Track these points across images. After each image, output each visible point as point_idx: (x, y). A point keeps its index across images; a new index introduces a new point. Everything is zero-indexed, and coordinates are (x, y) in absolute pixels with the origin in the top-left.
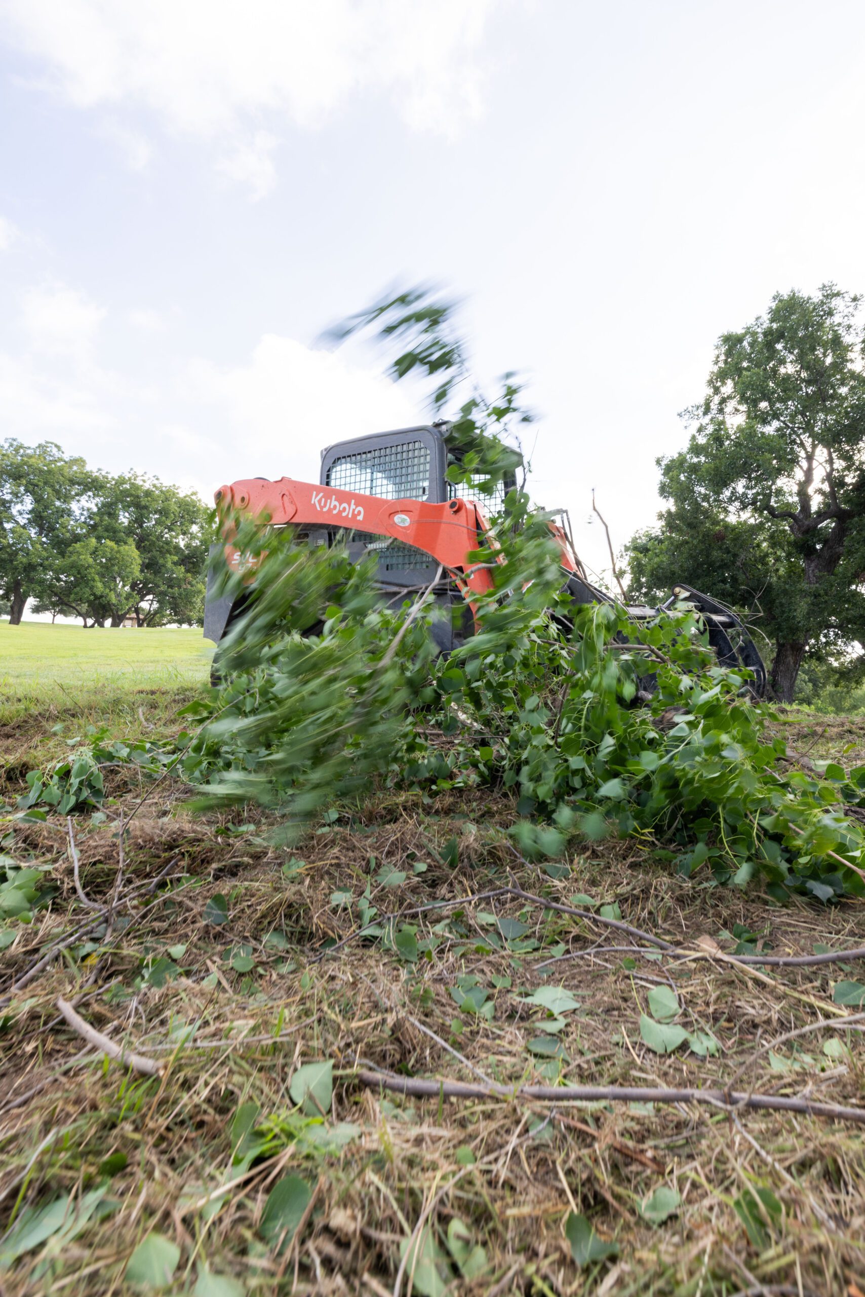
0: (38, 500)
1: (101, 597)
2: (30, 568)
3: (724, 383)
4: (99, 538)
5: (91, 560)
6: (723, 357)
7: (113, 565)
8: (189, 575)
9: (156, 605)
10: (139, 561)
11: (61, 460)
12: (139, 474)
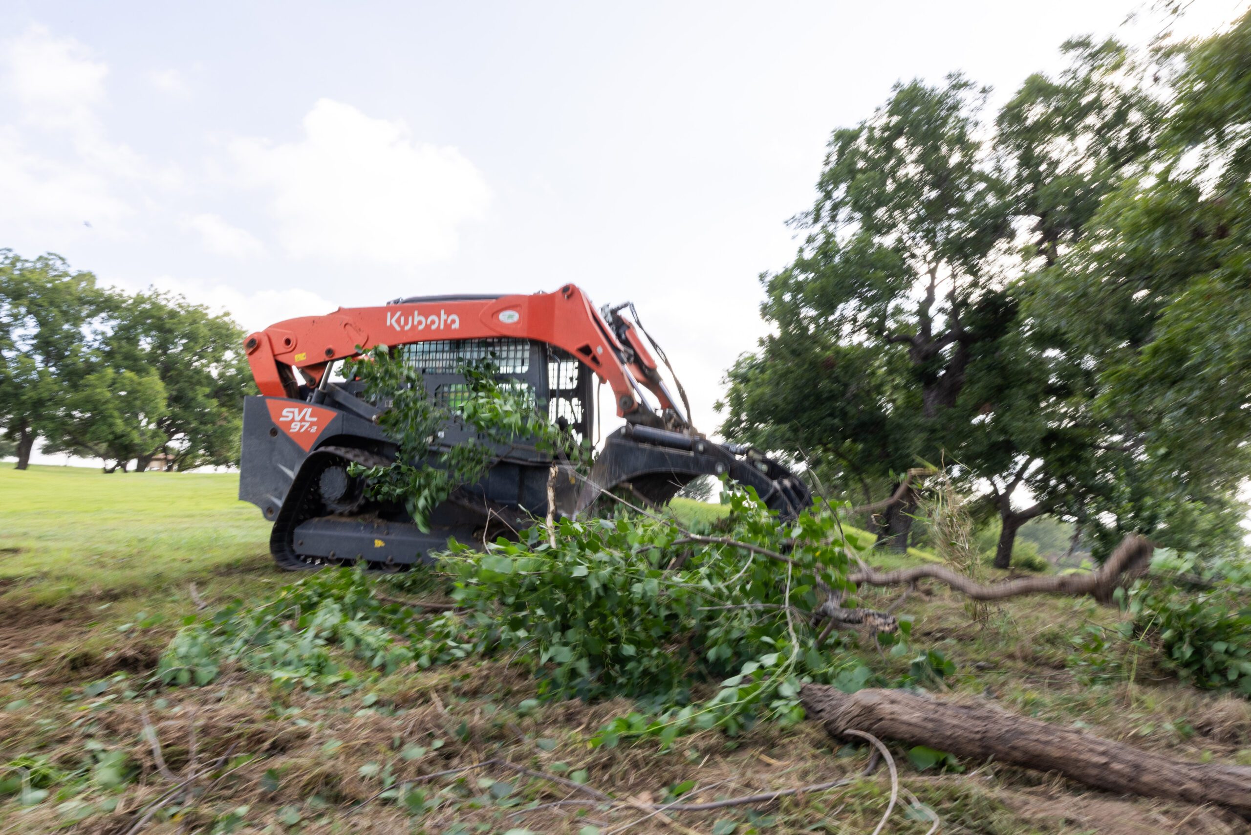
0: (42, 323)
1: (122, 436)
2: (39, 403)
3: (836, 187)
4: (117, 367)
5: (109, 395)
6: (834, 158)
7: (136, 399)
8: (224, 409)
9: (187, 444)
10: (166, 395)
11: (66, 274)
12: (161, 291)
